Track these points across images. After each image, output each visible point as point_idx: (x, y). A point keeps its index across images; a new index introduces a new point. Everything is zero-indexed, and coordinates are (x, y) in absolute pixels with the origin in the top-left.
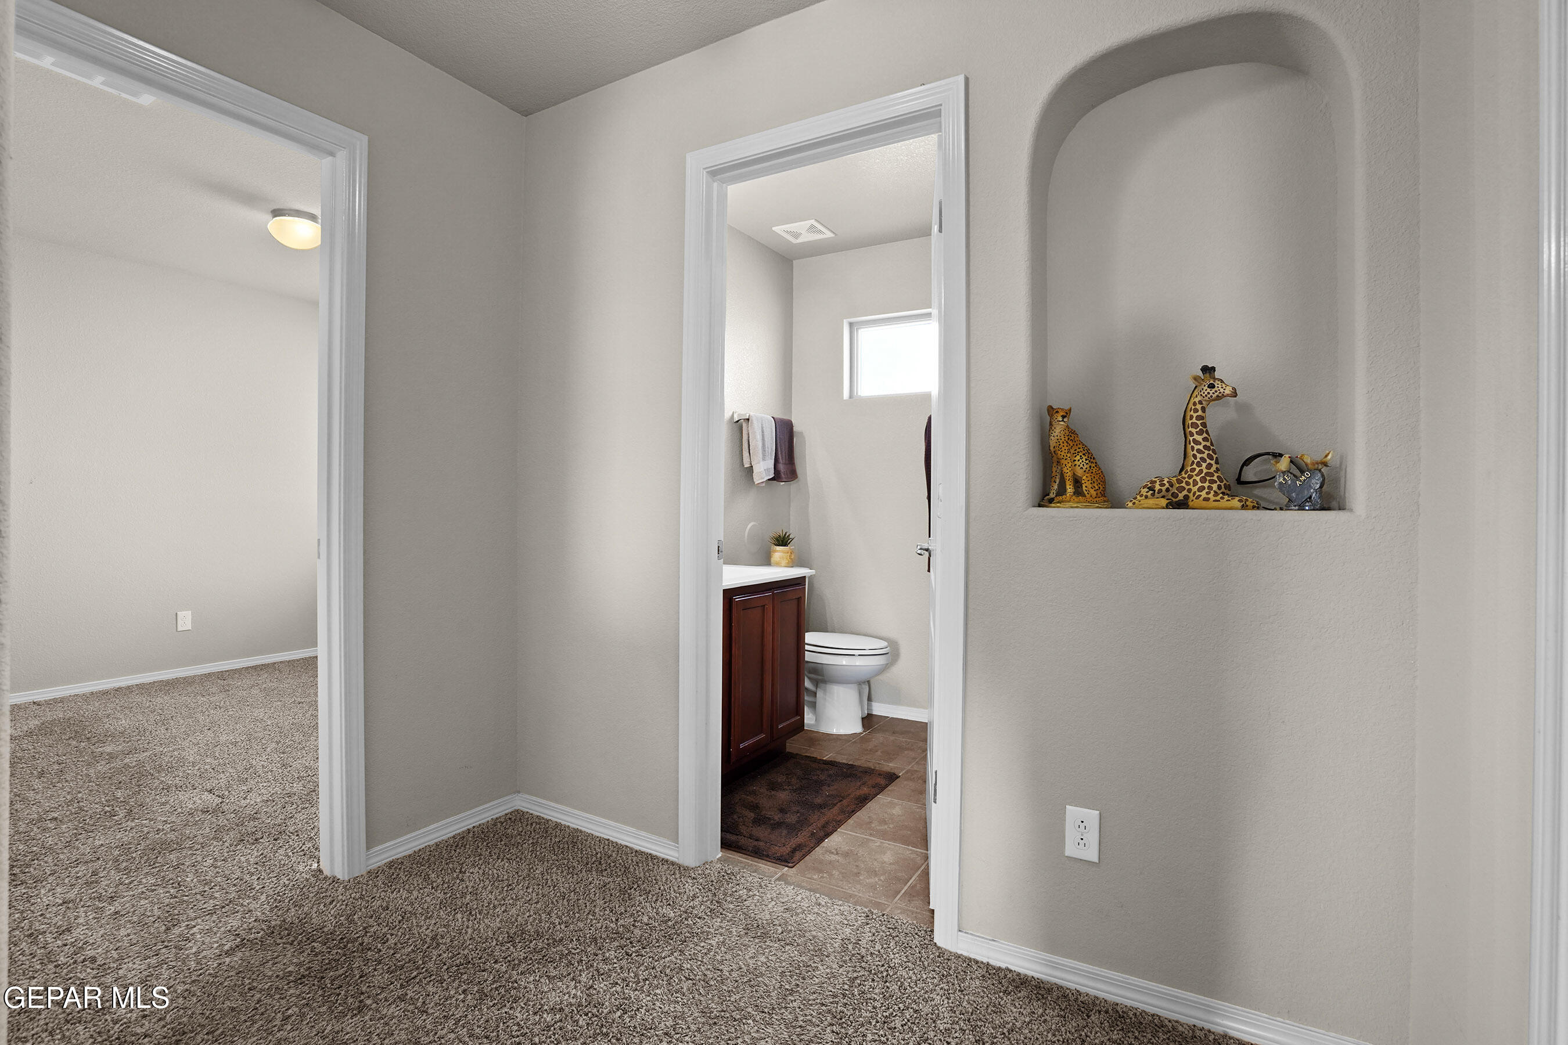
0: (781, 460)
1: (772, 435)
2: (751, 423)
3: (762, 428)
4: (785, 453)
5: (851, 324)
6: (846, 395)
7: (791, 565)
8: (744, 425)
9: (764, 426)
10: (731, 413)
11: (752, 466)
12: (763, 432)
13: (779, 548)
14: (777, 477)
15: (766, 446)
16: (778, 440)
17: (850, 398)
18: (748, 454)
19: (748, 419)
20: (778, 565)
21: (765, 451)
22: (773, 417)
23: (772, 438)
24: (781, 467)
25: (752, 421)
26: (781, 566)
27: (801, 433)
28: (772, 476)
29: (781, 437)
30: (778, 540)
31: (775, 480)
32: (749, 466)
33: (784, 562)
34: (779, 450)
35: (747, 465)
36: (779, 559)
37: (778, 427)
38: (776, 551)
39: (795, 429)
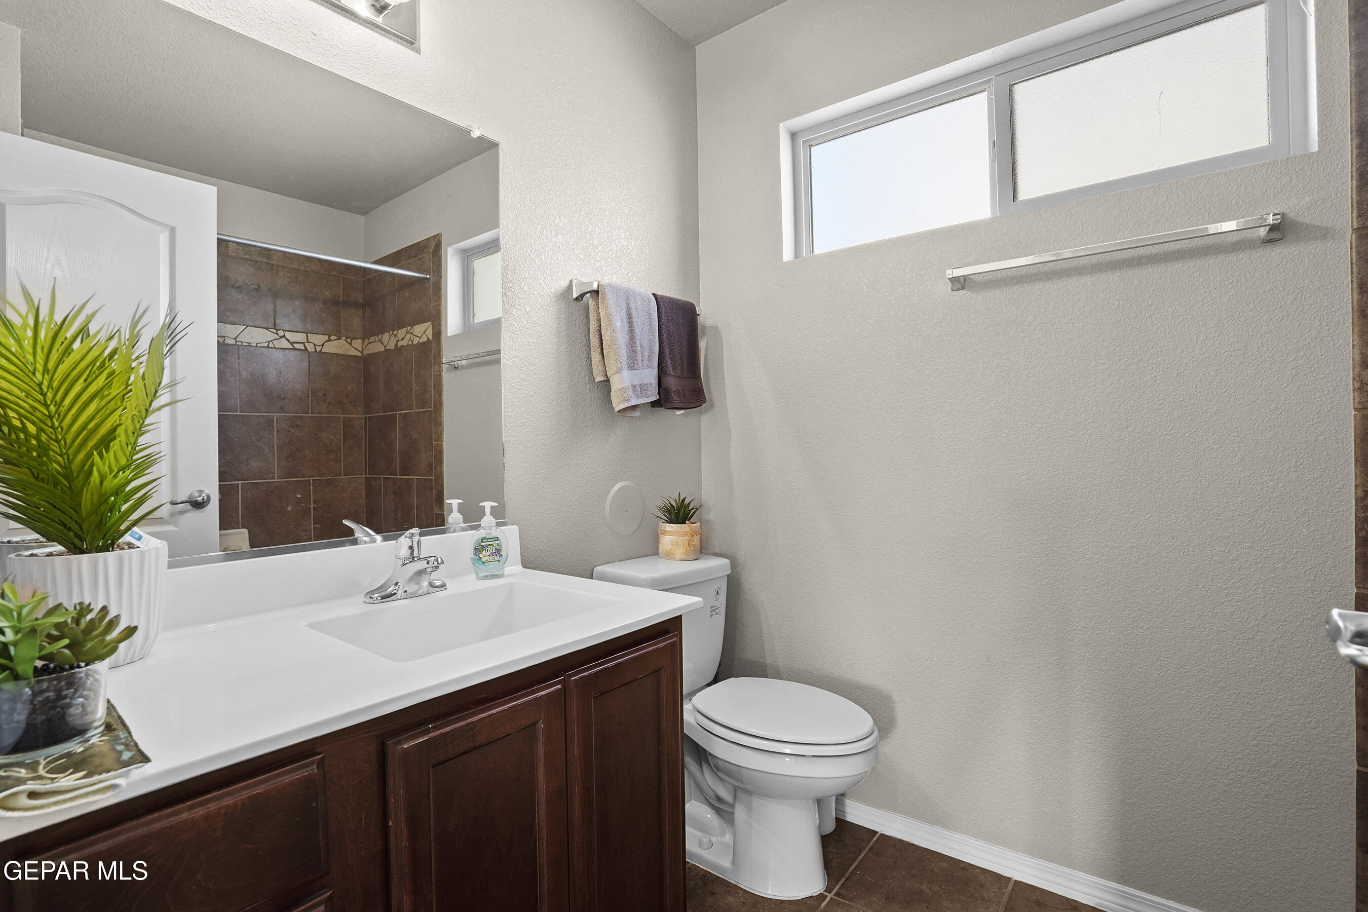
0: (670, 369)
1: (651, 324)
2: (603, 298)
3: (629, 310)
4: (681, 359)
5: (794, 136)
6: (788, 253)
7: (692, 556)
8: (592, 303)
9: (633, 306)
10: (567, 283)
11: (608, 381)
12: (630, 316)
13: (669, 527)
14: (663, 401)
15: (638, 342)
16: (665, 336)
17: (796, 257)
18: (600, 356)
19: (597, 292)
20: (669, 556)
21: (634, 351)
22: (654, 294)
23: (651, 330)
24: (672, 382)
25: (604, 294)
26: (675, 559)
27: (716, 328)
28: (655, 397)
29: (672, 329)
30: (669, 512)
31: (661, 406)
32: (602, 379)
33: (680, 552)
34: (667, 352)
35: (599, 378)
36: (670, 547)
37: (663, 313)
38: (665, 533)
39: (701, 320)
